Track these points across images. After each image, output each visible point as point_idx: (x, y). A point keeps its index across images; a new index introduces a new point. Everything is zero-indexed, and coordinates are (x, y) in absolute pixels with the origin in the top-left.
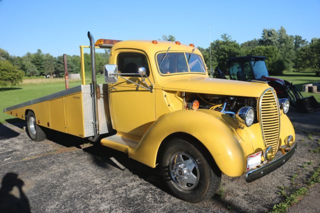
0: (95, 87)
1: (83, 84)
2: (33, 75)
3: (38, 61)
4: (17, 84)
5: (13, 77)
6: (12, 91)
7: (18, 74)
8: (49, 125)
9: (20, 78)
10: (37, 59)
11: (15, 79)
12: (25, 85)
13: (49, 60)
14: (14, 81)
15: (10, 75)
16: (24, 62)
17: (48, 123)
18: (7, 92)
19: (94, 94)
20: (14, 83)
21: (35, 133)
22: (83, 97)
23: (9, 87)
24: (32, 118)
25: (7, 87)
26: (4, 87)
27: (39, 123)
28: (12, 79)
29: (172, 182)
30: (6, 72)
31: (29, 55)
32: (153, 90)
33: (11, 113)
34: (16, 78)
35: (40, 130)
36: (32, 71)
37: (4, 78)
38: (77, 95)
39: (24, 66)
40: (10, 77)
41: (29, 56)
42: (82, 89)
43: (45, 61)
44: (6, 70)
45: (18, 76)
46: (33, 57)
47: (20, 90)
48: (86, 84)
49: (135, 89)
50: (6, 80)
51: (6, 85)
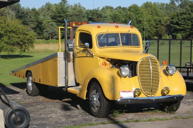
0: (67, 54)
1: (59, 52)
2: (52, 38)
3: (60, 17)
4: (26, 50)
5: (22, 41)
6: (20, 59)
7: (28, 37)
8: (40, 81)
9: (31, 42)
10: (59, 13)
11: (24, 43)
12: (38, 52)
13: (76, 15)
14: (24, 46)
15: (18, 38)
16: (41, 17)
17: (40, 80)
18: (14, 59)
19: (66, 58)
20: (23, 49)
21: (31, 89)
22: (58, 60)
23: (17, 53)
24: (31, 77)
25: (14, 54)
26: (11, 54)
27: (34, 80)
28: (21, 43)
29: (92, 107)
30: (14, 35)
31: (48, 7)
32: (94, 57)
33: (16, 75)
34: (26, 42)
35: (35, 87)
36: (51, 31)
37: (12, 42)
38: (55, 59)
39: (40, 23)
40: (18, 40)
41: (49, 9)
42: (58, 55)
43: (71, 16)
44: (14, 32)
45: (28, 40)
46: (54, 9)
47: (30, 58)
48: (61, 52)
49: (86, 56)
50: (13, 45)
51: (13, 51)
